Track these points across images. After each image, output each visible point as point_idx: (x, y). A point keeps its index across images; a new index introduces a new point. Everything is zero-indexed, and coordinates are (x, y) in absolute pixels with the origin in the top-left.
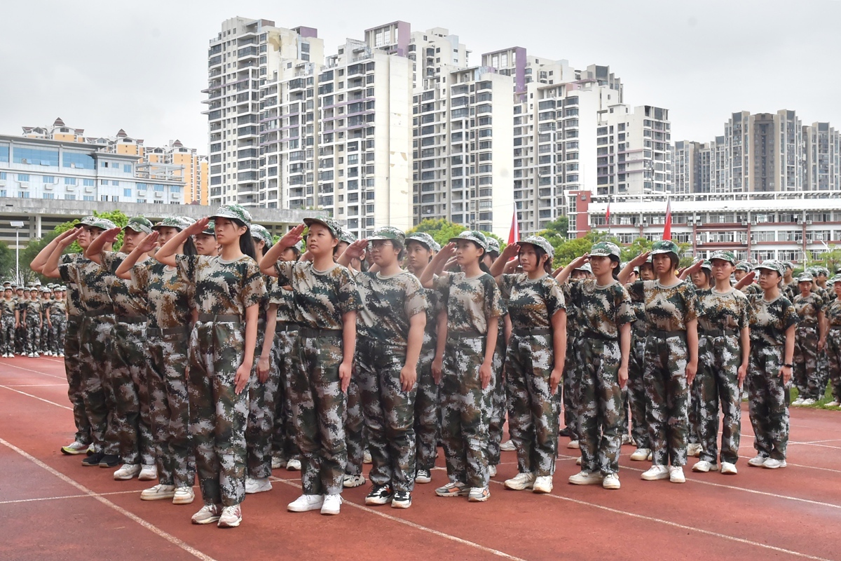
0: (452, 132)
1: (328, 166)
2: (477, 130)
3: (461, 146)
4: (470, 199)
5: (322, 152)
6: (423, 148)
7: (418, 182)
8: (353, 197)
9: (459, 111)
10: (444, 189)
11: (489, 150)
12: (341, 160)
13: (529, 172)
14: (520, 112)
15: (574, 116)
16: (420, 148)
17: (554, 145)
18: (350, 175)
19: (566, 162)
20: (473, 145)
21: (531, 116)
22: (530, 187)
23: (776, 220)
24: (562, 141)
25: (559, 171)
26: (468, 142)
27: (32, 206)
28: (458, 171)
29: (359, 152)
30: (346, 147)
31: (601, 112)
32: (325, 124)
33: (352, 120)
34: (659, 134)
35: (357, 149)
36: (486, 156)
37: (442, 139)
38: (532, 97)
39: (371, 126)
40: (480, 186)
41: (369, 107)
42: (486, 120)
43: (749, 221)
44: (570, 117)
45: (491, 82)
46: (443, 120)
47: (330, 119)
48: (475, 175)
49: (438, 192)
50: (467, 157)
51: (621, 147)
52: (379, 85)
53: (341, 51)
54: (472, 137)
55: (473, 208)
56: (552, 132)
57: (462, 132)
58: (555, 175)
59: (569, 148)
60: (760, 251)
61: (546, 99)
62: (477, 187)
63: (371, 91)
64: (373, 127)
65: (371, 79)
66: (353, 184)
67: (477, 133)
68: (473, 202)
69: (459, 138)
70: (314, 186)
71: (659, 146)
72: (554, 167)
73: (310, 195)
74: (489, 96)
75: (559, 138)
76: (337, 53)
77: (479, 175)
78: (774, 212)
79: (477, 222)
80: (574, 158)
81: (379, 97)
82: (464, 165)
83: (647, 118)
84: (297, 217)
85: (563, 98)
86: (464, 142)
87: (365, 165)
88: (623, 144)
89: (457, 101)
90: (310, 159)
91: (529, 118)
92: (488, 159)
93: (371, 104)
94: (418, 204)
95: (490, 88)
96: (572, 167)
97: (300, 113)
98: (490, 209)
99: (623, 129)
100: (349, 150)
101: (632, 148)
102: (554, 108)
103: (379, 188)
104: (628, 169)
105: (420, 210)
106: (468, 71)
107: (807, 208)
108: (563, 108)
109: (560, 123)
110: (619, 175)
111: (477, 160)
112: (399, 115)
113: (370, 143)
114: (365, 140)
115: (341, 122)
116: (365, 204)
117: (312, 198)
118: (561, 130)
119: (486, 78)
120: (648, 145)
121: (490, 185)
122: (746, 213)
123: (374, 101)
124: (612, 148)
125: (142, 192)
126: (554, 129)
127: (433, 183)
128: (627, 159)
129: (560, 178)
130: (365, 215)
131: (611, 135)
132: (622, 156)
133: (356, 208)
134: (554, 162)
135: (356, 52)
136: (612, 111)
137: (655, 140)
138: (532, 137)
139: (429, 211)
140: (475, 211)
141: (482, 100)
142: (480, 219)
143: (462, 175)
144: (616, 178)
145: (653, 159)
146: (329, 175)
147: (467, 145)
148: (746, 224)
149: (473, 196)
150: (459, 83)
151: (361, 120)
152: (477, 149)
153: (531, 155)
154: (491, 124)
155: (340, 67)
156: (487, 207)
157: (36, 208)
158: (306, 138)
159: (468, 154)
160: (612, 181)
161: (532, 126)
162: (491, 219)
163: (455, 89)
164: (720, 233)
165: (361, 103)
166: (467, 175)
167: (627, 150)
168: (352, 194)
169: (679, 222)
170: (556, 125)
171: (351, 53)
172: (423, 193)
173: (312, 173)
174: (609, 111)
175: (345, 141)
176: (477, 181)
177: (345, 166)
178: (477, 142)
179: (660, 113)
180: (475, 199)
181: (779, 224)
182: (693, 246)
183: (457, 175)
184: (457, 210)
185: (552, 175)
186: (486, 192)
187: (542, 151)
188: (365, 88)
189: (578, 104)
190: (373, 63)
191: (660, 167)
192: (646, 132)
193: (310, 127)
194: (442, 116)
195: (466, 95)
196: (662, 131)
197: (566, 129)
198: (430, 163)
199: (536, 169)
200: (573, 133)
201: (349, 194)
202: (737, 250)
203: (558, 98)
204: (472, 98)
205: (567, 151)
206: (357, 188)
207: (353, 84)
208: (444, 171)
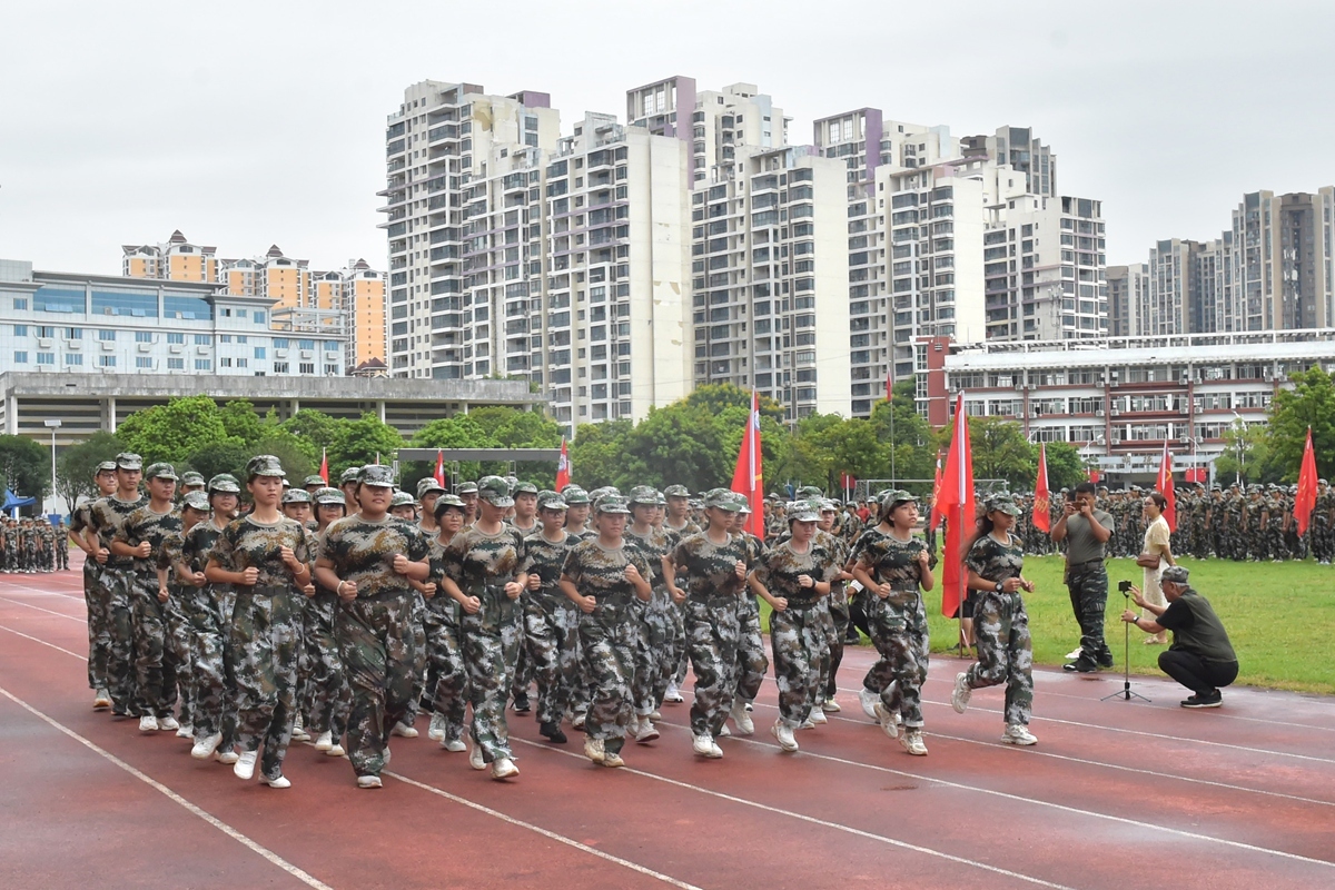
0: (754, 247)
1: (562, 306)
2: (791, 243)
3: (767, 268)
4: (783, 349)
5: (553, 283)
6: (711, 272)
7: (705, 324)
8: (598, 352)
9: (764, 215)
10: (743, 336)
11: (810, 273)
12: (581, 295)
13: (879, 306)
14: (864, 212)
15: (947, 218)
16: (707, 272)
17: (917, 262)
18: (594, 318)
19: (936, 288)
20: (785, 266)
21: (882, 218)
22: (882, 328)
23: (1233, 377)
24: (928, 255)
25: (925, 303)
26: (779, 263)
27: (103, 384)
28: (764, 308)
29: (607, 283)
30: (588, 276)
31: (997, 208)
32: (556, 242)
33: (596, 234)
34: (1085, 241)
35: (603, 279)
36: (805, 284)
37: (739, 258)
38: (881, 188)
39: (624, 243)
40: (797, 330)
41: (620, 216)
42: (804, 228)
43: (1190, 379)
44: (939, 219)
45: (811, 170)
46: (741, 229)
47: (564, 234)
48: (790, 313)
49: (735, 339)
50: (777, 285)
51: (1027, 261)
52: (635, 182)
53: (579, 131)
54: (785, 255)
55: (787, 363)
56: (912, 243)
57: (768, 248)
58: (919, 309)
59: (938, 267)
60: (1209, 424)
61: (903, 192)
62: (793, 330)
63: (623, 191)
64: (627, 246)
65: (622, 172)
66: (598, 332)
67: (791, 249)
68: (786, 354)
69: (765, 257)
70: (543, 335)
71: (1086, 259)
72: (918, 296)
73: (537, 350)
74: (807, 191)
75: (924, 252)
76: (573, 134)
77: (796, 312)
78: (1228, 364)
79: (793, 385)
80: (947, 282)
81: (635, 199)
82: (772, 298)
83: (1066, 216)
84: (483, 390)
85: (928, 189)
86: (771, 262)
87: (616, 303)
88: (1030, 258)
89: (760, 200)
90: (536, 294)
91: (878, 222)
92: (807, 289)
93: (623, 211)
94: (705, 359)
95: (810, 179)
96: (944, 296)
97: (521, 226)
98: (812, 365)
99: (1030, 234)
100: (592, 280)
101: (1044, 262)
102: (916, 205)
103: (637, 336)
104: (1038, 296)
105: (709, 367)
106: (777, 153)
107: (1280, 357)
108: (929, 204)
109: (924, 229)
110: (1024, 305)
111: (792, 289)
112: (667, 225)
113: (623, 270)
114: (616, 264)
115: (580, 238)
116: (617, 362)
117: (539, 353)
118: (927, 238)
119: (803, 164)
120: (1069, 259)
121: (811, 328)
122: (1185, 366)
123: (627, 206)
124: (1013, 263)
125: (281, 351)
126: (916, 238)
127: (727, 326)
128: (1037, 280)
129: (926, 313)
130: (616, 378)
131: (1012, 243)
132: (1028, 276)
133: (603, 368)
134: (917, 289)
135: (601, 132)
136: (1012, 205)
137: (1079, 250)
138: (882, 251)
139: (721, 369)
140: (790, 367)
141: (798, 198)
142: (798, 381)
143: (769, 313)
144: (1020, 310)
145: (1076, 279)
146: (563, 319)
147: (776, 267)
148: (1186, 383)
149: (786, 345)
150: (764, 173)
151: (609, 235)
152: (792, 273)
153: (882, 278)
154: (812, 234)
155: (576, 155)
156: (808, 361)
157: (107, 388)
158: (529, 262)
159: (778, 281)
160: (1014, 315)
161: (882, 234)
162: (815, 380)
163: (758, 182)
164: (1146, 396)
165: (608, 209)
166: (777, 312)
167: (1035, 265)
168: (597, 346)
169: (1084, 381)
170: (920, 232)
171: (593, 133)
172: (712, 342)
173: (539, 316)
174: (1008, 206)
175: (587, 266)
176: (792, 322)
177: (587, 305)
178: (791, 261)
179: (1087, 206)
180: (790, 349)
181: (1236, 382)
182: (1105, 417)
183: (763, 314)
184: (762, 366)
185: (914, 309)
186: (807, 338)
187: (897, 272)
188: (614, 186)
189: (951, 198)
190: (626, 148)
191: (1088, 291)
192: (1065, 238)
193: (536, 245)
194: (738, 223)
195: (774, 191)
196: (1092, 236)
197: (934, 237)
198: (722, 296)
199: (890, 299)
200: (946, 243)
201: (593, 347)
202: (1174, 423)
203: (922, 190)
204: (783, 194)
205: (936, 271)
206: (604, 338)
207: (598, 180)
208: (744, 307)
